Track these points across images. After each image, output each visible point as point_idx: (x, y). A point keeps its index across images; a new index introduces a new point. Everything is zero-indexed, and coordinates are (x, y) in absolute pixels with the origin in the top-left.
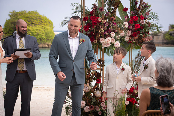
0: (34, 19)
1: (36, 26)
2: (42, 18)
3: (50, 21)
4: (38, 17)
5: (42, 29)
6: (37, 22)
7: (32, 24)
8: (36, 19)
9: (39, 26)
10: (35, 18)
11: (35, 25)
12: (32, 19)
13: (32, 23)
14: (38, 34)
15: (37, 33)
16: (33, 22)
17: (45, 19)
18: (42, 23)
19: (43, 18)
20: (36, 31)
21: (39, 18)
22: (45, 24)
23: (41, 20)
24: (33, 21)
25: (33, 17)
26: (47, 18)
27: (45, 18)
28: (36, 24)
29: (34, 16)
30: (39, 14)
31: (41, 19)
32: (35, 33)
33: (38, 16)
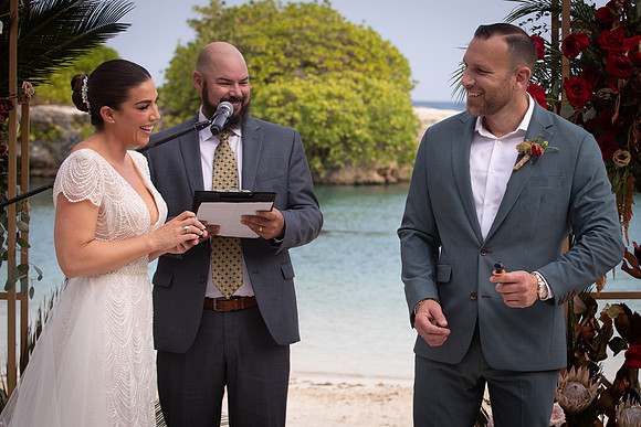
0: (313, 44)
1: (324, 80)
2: (356, 40)
3: (393, 53)
4: (334, 35)
5: (353, 94)
6: (330, 58)
7: (307, 70)
8: (323, 44)
9: (340, 78)
10: (320, 37)
11: (319, 75)
12: (307, 45)
13: (306, 64)
14: (333, 119)
15: (331, 112)
16: (312, 59)
17: (370, 43)
18: (354, 63)
19: (361, 38)
20: (326, 103)
21: (339, 39)
22: (371, 68)
23: (349, 48)
24: (312, 54)
25: (308, 33)
26: (379, 40)
27: (367, 39)
28: (326, 69)
29: (314, 29)
30: (340, 19)
31: (350, 42)
32: (321, 110)
33: (334, 30)
